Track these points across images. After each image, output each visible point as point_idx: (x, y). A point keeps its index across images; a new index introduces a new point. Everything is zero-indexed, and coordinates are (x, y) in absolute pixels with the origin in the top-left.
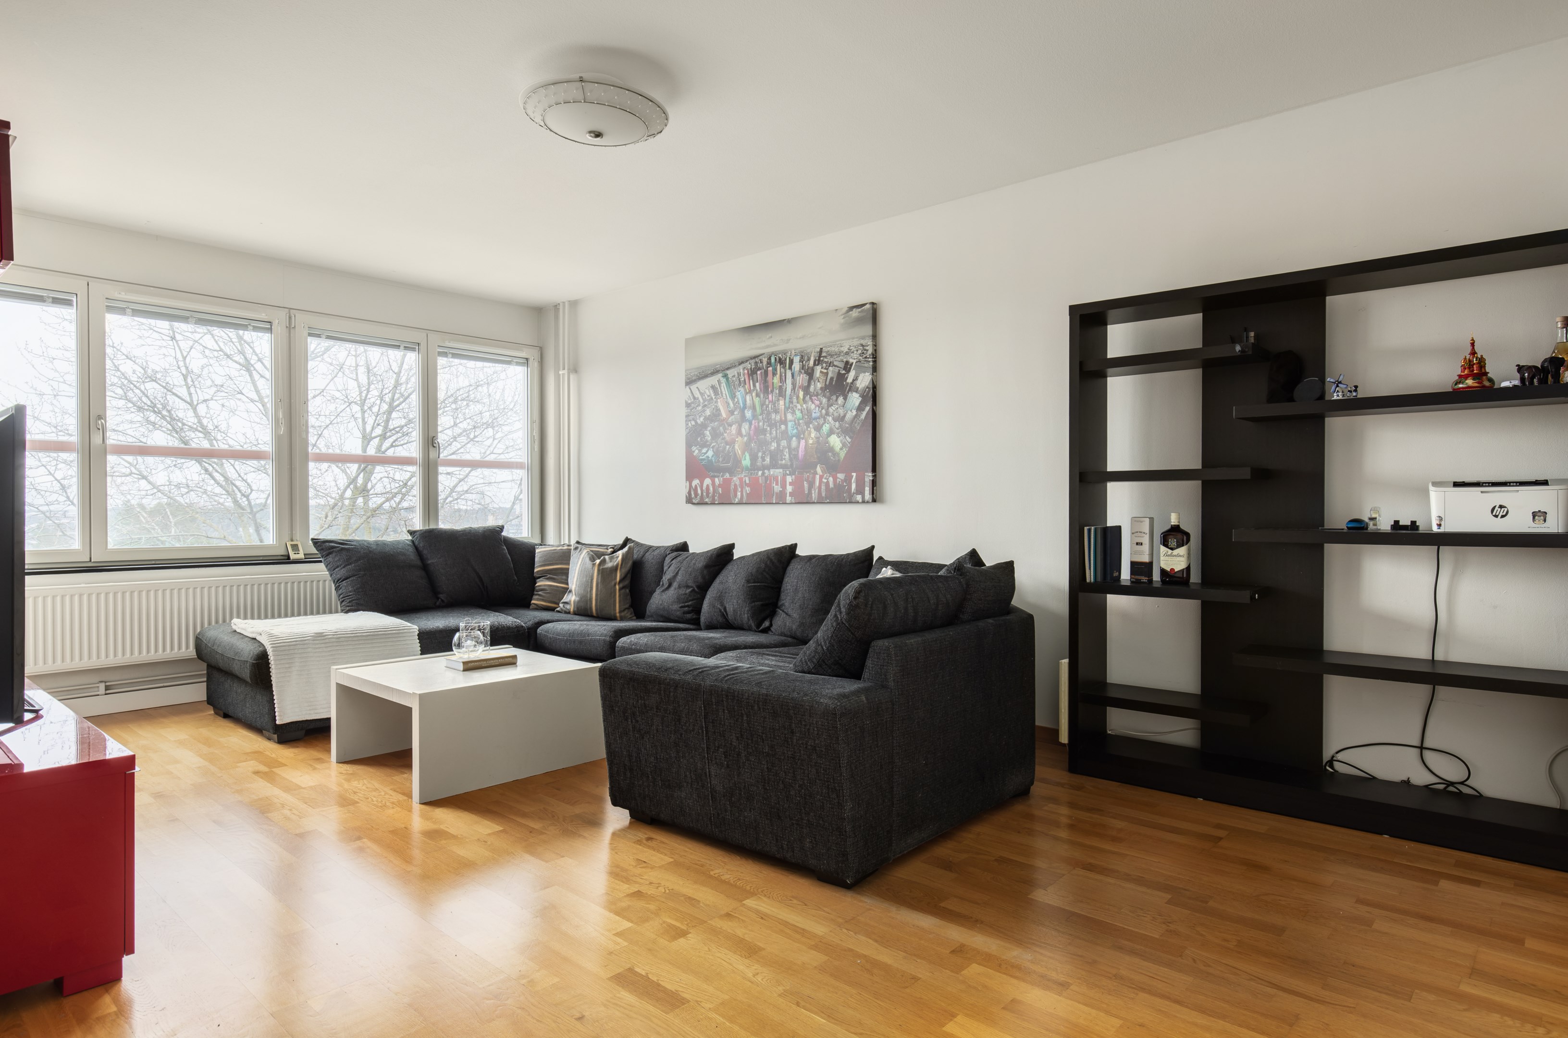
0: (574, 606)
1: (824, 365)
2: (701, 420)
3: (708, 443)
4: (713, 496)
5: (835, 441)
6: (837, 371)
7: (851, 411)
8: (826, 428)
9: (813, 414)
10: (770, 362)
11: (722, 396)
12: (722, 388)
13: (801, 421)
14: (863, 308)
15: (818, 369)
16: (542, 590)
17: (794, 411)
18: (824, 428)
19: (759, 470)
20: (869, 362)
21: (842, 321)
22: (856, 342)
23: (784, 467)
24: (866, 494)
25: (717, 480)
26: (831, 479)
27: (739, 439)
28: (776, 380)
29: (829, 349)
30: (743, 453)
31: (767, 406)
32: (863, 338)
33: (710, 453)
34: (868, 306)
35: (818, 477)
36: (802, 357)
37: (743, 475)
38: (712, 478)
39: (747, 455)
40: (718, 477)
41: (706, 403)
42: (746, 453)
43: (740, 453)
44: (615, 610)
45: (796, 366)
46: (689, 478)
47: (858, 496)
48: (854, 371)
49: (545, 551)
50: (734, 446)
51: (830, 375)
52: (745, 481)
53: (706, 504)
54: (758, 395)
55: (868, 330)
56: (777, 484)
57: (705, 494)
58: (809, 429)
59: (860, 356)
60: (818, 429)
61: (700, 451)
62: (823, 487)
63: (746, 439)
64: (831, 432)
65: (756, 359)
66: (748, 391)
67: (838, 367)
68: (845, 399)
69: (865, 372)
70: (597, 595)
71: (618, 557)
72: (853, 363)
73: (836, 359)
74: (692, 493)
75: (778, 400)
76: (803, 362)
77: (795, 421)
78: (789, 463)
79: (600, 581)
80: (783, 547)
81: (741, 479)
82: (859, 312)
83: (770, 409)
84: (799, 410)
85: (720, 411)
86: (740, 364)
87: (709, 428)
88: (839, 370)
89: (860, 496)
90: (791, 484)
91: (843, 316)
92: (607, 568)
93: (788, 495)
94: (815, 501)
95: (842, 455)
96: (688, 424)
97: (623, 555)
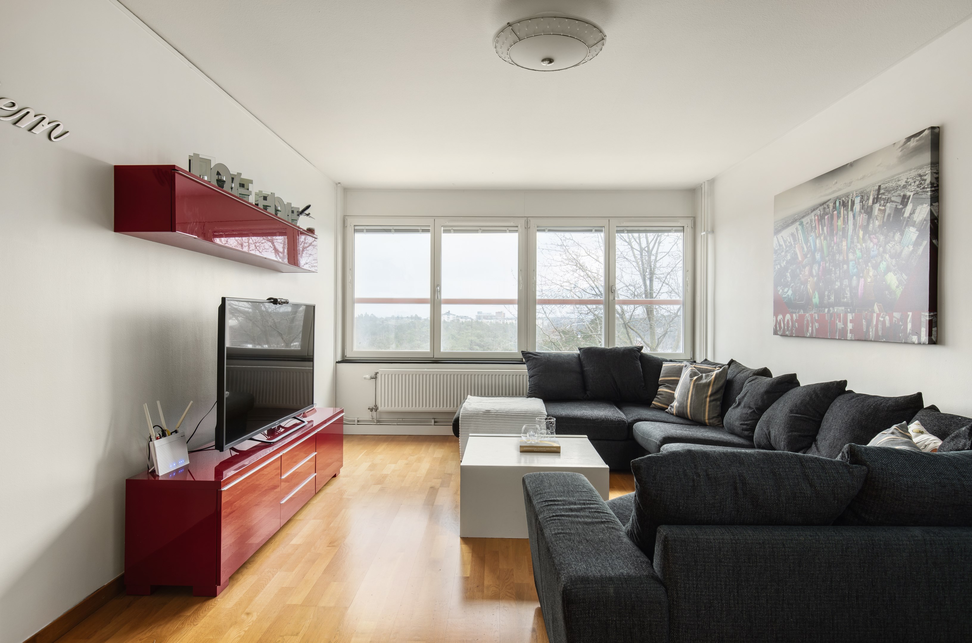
0: (676, 410)
1: (882, 202)
2: (784, 264)
3: (789, 284)
4: (792, 330)
5: (892, 279)
6: (894, 206)
7: (908, 247)
8: (883, 265)
9: (872, 252)
10: (836, 206)
11: (799, 242)
12: (799, 234)
13: (860, 260)
14: (921, 135)
15: (877, 206)
16: (660, 394)
17: (855, 251)
18: (881, 266)
19: (825, 307)
20: (927, 192)
21: (900, 154)
22: (914, 173)
23: (846, 305)
24: (922, 336)
25: (794, 315)
26: (887, 318)
27: (810, 279)
28: (840, 222)
29: (886, 185)
30: (814, 292)
31: (833, 248)
32: (921, 167)
33: (790, 293)
34: (926, 132)
35: (875, 315)
36: (862, 197)
37: (814, 312)
38: (791, 314)
39: (816, 293)
40: (795, 313)
41: (788, 249)
42: (816, 292)
43: (811, 292)
44: (704, 417)
45: (857, 207)
46: (776, 314)
47: (913, 336)
48: (911, 204)
49: (667, 366)
50: (807, 285)
51: (888, 211)
52: (815, 317)
53: (787, 336)
54: (825, 239)
55: (926, 158)
56: (840, 321)
57: (786, 327)
58: (868, 268)
59: (918, 187)
60: (876, 267)
61: (783, 290)
62: (880, 326)
63: (815, 279)
64: (888, 270)
65: (825, 205)
66: (817, 235)
67: (895, 202)
68: (902, 234)
69: (922, 204)
70: (691, 404)
71: (712, 376)
72: (910, 196)
73: (894, 194)
74: (778, 326)
75: (842, 242)
76: (862, 203)
77: (855, 261)
78: (850, 301)
79: (694, 393)
80: (831, 383)
81: (811, 315)
82: (917, 141)
83: (835, 250)
84: (859, 249)
85: (797, 255)
86: (812, 212)
87: (789, 271)
88: (896, 205)
89: (916, 337)
90: (851, 321)
91: (901, 149)
92: (701, 384)
93: (849, 332)
94: (873, 340)
95: (899, 293)
96: (775, 268)
97: (717, 374)
